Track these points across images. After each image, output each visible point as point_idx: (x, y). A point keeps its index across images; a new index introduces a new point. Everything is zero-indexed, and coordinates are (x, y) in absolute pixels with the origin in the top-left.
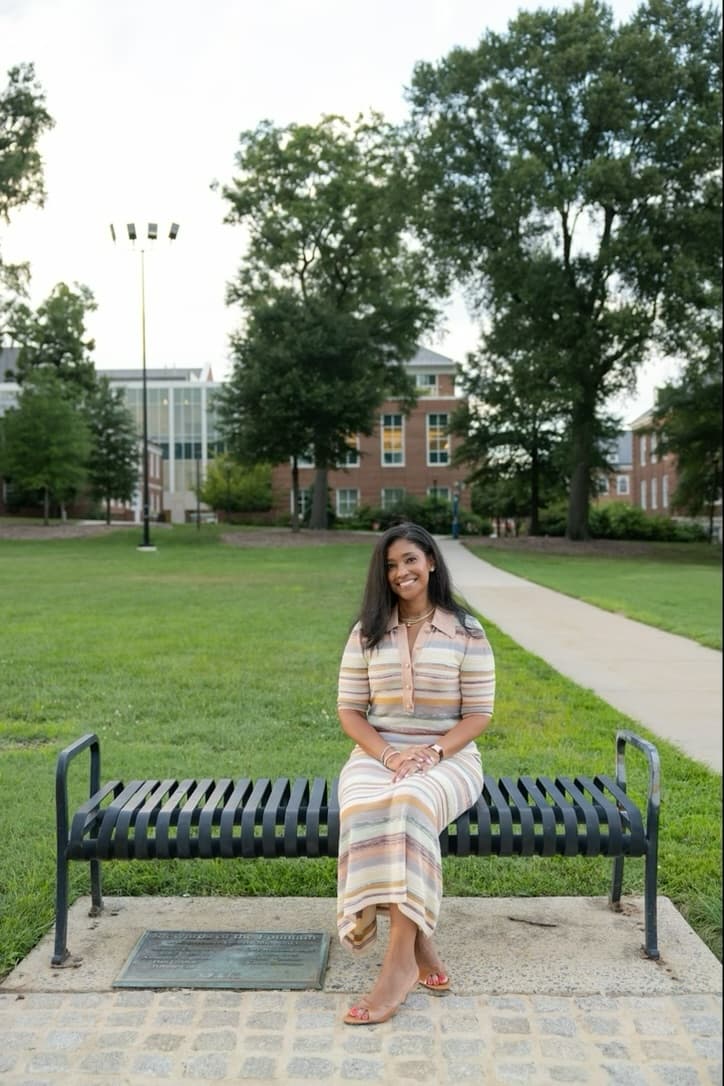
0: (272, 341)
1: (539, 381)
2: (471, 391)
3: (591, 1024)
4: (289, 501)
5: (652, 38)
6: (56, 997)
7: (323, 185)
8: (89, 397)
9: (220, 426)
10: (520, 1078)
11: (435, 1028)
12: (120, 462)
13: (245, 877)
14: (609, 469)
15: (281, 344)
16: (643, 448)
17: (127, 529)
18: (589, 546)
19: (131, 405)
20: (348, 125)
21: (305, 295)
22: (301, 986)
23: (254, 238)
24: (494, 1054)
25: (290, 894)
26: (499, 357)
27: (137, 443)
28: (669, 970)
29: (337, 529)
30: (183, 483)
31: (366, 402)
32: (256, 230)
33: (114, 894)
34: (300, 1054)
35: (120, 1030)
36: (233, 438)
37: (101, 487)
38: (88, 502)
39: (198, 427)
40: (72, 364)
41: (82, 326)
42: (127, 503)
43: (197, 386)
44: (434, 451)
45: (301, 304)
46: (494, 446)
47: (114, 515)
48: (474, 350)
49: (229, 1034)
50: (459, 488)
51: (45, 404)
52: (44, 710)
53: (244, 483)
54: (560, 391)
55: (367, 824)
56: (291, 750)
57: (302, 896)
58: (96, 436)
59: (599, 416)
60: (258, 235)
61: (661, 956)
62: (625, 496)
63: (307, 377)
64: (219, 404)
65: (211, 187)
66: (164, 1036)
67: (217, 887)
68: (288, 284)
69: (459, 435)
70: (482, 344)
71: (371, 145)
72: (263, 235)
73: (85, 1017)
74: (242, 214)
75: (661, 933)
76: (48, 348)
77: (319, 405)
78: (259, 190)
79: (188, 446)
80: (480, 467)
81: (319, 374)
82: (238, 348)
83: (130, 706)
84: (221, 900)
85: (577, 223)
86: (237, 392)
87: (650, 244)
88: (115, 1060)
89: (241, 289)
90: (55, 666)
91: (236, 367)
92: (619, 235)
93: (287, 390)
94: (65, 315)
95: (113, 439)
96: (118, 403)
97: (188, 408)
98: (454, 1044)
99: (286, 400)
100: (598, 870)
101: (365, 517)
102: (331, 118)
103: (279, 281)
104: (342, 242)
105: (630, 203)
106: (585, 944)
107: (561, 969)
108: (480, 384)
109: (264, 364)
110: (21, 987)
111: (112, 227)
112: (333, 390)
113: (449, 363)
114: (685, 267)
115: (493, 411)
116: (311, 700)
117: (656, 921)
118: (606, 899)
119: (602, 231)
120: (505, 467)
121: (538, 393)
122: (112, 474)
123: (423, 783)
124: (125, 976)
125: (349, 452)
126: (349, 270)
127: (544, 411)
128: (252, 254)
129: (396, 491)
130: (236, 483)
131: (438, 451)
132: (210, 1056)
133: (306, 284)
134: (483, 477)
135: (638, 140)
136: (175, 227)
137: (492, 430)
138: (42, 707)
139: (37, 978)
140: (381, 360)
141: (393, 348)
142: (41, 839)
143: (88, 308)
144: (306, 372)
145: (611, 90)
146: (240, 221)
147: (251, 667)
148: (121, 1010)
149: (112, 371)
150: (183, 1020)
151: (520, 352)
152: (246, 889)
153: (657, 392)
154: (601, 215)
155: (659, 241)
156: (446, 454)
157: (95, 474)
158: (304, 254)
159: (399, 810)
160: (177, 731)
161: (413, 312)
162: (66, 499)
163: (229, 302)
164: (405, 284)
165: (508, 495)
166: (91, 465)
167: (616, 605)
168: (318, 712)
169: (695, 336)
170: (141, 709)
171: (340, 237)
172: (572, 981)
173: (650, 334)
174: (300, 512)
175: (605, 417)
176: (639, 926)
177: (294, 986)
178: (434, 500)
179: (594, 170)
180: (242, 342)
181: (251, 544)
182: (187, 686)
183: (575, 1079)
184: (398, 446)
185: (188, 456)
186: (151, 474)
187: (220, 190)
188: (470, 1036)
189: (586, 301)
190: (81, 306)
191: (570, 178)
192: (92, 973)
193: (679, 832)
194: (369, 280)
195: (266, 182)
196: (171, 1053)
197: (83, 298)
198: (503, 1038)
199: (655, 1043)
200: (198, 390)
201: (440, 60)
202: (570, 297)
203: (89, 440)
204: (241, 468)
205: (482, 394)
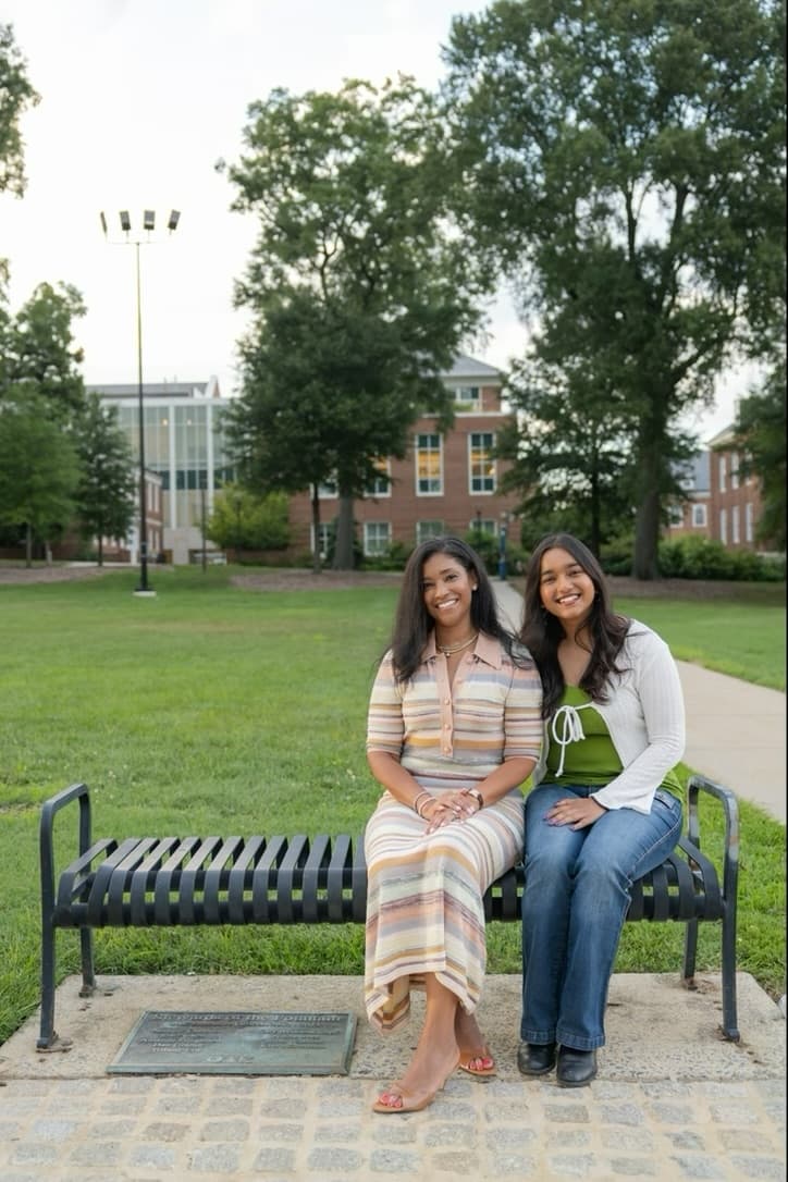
0: (288, 351)
1: (600, 392)
2: (520, 405)
3: (660, 1112)
4: (309, 537)
6: (42, 1085)
7: (346, 164)
8: (77, 417)
9: (229, 449)
10: (577, 1170)
11: (478, 1117)
12: (113, 493)
13: (259, 953)
14: (685, 498)
15: (299, 352)
16: (723, 472)
17: (121, 572)
18: (659, 587)
19: (126, 426)
20: (375, 92)
21: (326, 293)
22: (323, 1071)
23: (266, 227)
24: (546, 1145)
25: (311, 972)
26: (552, 365)
27: (133, 470)
28: (750, 1053)
29: (365, 570)
30: (186, 519)
31: (398, 419)
32: (267, 217)
33: (109, 972)
34: (321, 1145)
35: (116, 1119)
36: (244, 462)
37: (91, 522)
38: (76, 540)
39: (203, 453)
40: (57, 379)
41: (68, 333)
42: (122, 542)
43: (202, 403)
44: (476, 478)
45: (321, 304)
46: (547, 470)
47: (106, 555)
48: (521, 355)
49: (242, 1124)
50: (507, 520)
51: (26, 425)
52: (27, 771)
53: (257, 517)
54: (624, 403)
55: (399, 880)
56: (311, 815)
57: (325, 974)
58: (86, 463)
59: (671, 433)
60: (271, 225)
61: (742, 1037)
62: (702, 529)
63: (328, 390)
64: (227, 423)
65: (217, 168)
66: (165, 1125)
67: (226, 965)
68: (306, 282)
69: (506, 458)
70: (532, 349)
71: (401, 117)
72: (277, 223)
73: (76, 1105)
74: (252, 200)
75: (742, 1012)
76: (30, 360)
77: (342, 423)
78: (272, 171)
79: (192, 474)
80: (531, 495)
81: (342, 387)
82: (249, 357)
83: (125, 767)
84: (231, 978)
85: (644, 203)
86: (248, 409)
87: (728, 229)
88: (110, 1151)
89: (251, 288)
90: (40, 722)
91: (247, 380)
92: (693, 219)
93: (306, 406)
94: (49, 322)
95: (105, 466)
96: (110, 424)
97: (191, 429)
98: (501, 1134)
99: (304, 418)
100: (668, 944)
101: (397, 556)
102: (354, 85)
104: (369, 231)
105: (707, 181)
106: (652, 1025)
107: (625, 1052)
108: (530, 397)
109: (278, 375)
110: (2, 1073)
111: (102, 215)
112: (358, 406)
113: (492, 374)
114: (772, 254)
115: (546, 428)
116: (334, 760)
117: (735, 999)
118: (677, 976)
119: (672, 213)
120: (562, 495)
121: (599, 406)
122: (104, 507)
123: (462, 833)
124: (120, 1061)
125: (379, 479)
126: (377, 264)
127: (605, 428)
128: (264, 247)
129: (433, 525)
130: (247, 516)
131: (482, 477)
132: (220, 1146)
133: (327, 281)
134: (536, 506)
135: (713, 107)
136: (175, 215)
137: (545, 451)
138: (25, 768)
139: (20, 1064)
140: (415, 370)
141: (429, 356)
142: (25, 911)
143: (76, 312)
144: (328, 385)
145: (683, 47)
146: (250, 209)
147: (266, 723)
148: (115, 1098)
149: (103, 387)
150: (187, 1107)
151: (577, 359)
152: (260, 967)
153: (738, 404)
154: (671, 195)
155: (739, 225)
156: (491, 480)
157: (85, 507)
158: (324, 246)
159: (434, 864)
160: (180, 794)
161: (451, 315)
162: (51, 537)
163: (238, 304)
164: (443, 280)
166: (79, 497)
167: (690, 653)
168: (343, 772)
170: (138, 770)
171: (366, 225)
172: (637, 1065)
173: (731, 335)
174: (322, 550)
175: (677, 435)
176: (716, 1005)
177: (315, 1071)
178: (478, 535)
179: (663, 142)
180: (253, 351)
181: (265, 587)
182: (191, 744)
183: (641, 1172)
184: (436, 472)
185: (192, 486)
186: (149, 507)
187: (226, 171)
188: (520, 1125)
189: (654, 296)
190: (68, 310)
191: (635, 152)
192: (83, 1058)
193: (764, 902)
194: (400, 277)
195: (279, 162)
196: (173, 1144)
197: (69, 301)
198: (557, 1127)
199: (734, 1132)
200: (203, 408)
201: (484, 13)
202: (637, 292)
203: (78, 468)
204: (253, 498)
205: (534, 409)
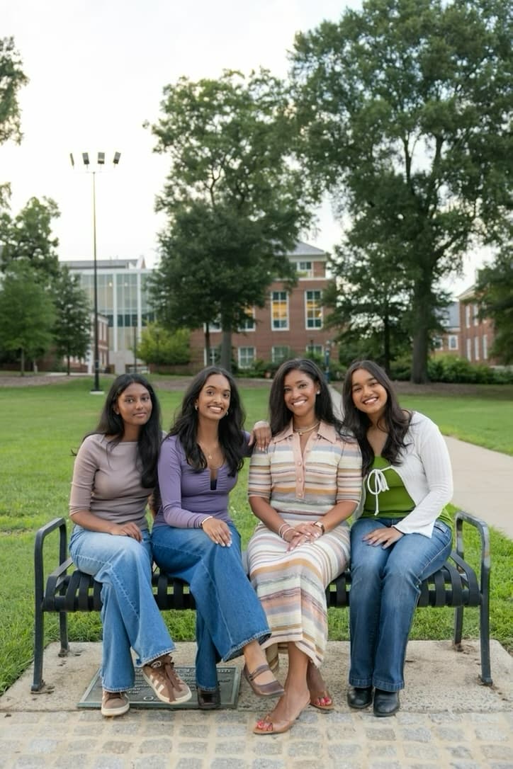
0: (190, 239)
1: (389, 265)
2: (338, 274)
3: (442, 734)
4: (203, 357)
5: (468, 12)
6: (35, 715)
7: (226, 123)
8: (54, 281)
9: (151, 301)
11: (323, 737)
12: (77, 329)
13: (176, 627)
14: (443, 331)
15: (196, 240)
16: (468, 315)
17: (82, 379)
18: (428, 388)
19: (86, 287)
20: (244, 79)
21: (214, 204)
23: (175, 163)
24: (368, 756)
26: (358, 248)
27: (90, 314)
28: (500, 694)
29: (239, 377)
30: (124, 344)
31: (260, 282)
32: (176, 156)
33: (77, 640)
34: (220, 756)
35: (84, 738)
36: (161, 310)
37: (63, 348)
38: (53, 359)
39: (135, 303)
40: (41, 257)
41: (49, 229)
42: (82, 360)
43: (134, 272)
44: (311, 319)
45: (210, 210)
46: (355, 314)
47: (73, 368)
48: (340, 243)
49: (166, 741)
50: (330, 346)
51: (22, 286)
52: (23, 508)
53: (169, 343)
54: (405, 272)
55: (270, 582)
58: (59, 310)
59: (434, 291)
60: (179, 161)
61: (494, 683)
62: (455, 351)
63: (216, 264)
64: (150, 285)
65: (144, 126)
66: (117, 742)
68: (201, 196)
69: (329, 306)
70: (346, 239)
71: (261, 93)
72: (182, 160)
73: (57, 729)
74: (166, 145)
75: (493, 666)
76: (24, 246)
77: (224, 284)
78: (179, 128)
79: (127, 317)
80: (345, 330)
81: (224, 262)
82: (164, 244)
85: (416, 147)
86: (164, 276)
87: (470, 162)
88: (81, 760)
89: (166, 200)
90: (30, 476)
91: (163, 257)
92: (447, 156)
93: (201, 274)
94: (37, 221)
95: (71, 312)
96: (75, 286)
97: (127, 289)
98: (338, 749)
99: (200, 281)
100: (443, 621)
101: (260, 369)
102: (231, 74)
103: (194, 194)
104: (241, 165)
105: (456, 133)
106: (435, 675)
107: (418, 693)
108: (345, 268)
109: (183, 254)
110: (8, 708)
111: (71, 155)
112: (234, 274)
113: (321, 253)
114: (497, 179)
115: (355, 288)
117: (489, 656)
118: (450, 642)
119: (433, 153)
120: (364, 330)
121: (389, 274)
122: (71, 338)
123: (312, 550)
124: (86, 700)
125: (248, 320)
126: (247, 185)
127: (392, 287)
128: (174, 174)
129: (283, 349)
130: (163, 344)
131: (314, 319)
132: (153, 757)
133: (215, 196)
134: (348, 338)
135: (459, 87)
136: (118, 155)
137: (354, 302)
138: (21, 506)
139: (20, 702)
140: (271, 251)
141: (280, 243)
142: (22, 600)
143: (54, 215)
144: (215, 261)
145: (439, 50)
146: (165, 151)
148: (84, 724)
149: (72, 262)
150: (132, 731)
151: (374, 244)
152: (177, 636)
153: (477, 273)
154: (433, 142)
155: (476, 160)
156: (320, 320)
157: (59, 338)
158: (212, 174)
159: (295, 571)
161: (293, 216)
162: (37, 356)
163: (158, 210)
164: (288, 195)
165: (367, 351)
166: (56, 332)
167: (451, 431)
169: (505, 230)
171: (239, 161)
172: (426, 702)
173: (472, 229)
175: (439, 292)
176: (476, 662)
178: (311, 355)
179: (428, 109)
180: (167, 239)
184: (285, 315)
185: (128, 324)
186: (100, 338)
187: (150, 128)
188: (350, 742)
189: (423, 205)
190: (49, 214)
191: (409, 116)
192: (62, 697)
193: (504, 593)
194: (260, 193)
195: (183, 122)
196: (122, 755)
197: (49, 208)
198: (375, 744)
199: (491, 746)
200: (135, 275)
202: (412, 202)
203: (54, 313)
204: (167, 332)
205: (346, 276)
